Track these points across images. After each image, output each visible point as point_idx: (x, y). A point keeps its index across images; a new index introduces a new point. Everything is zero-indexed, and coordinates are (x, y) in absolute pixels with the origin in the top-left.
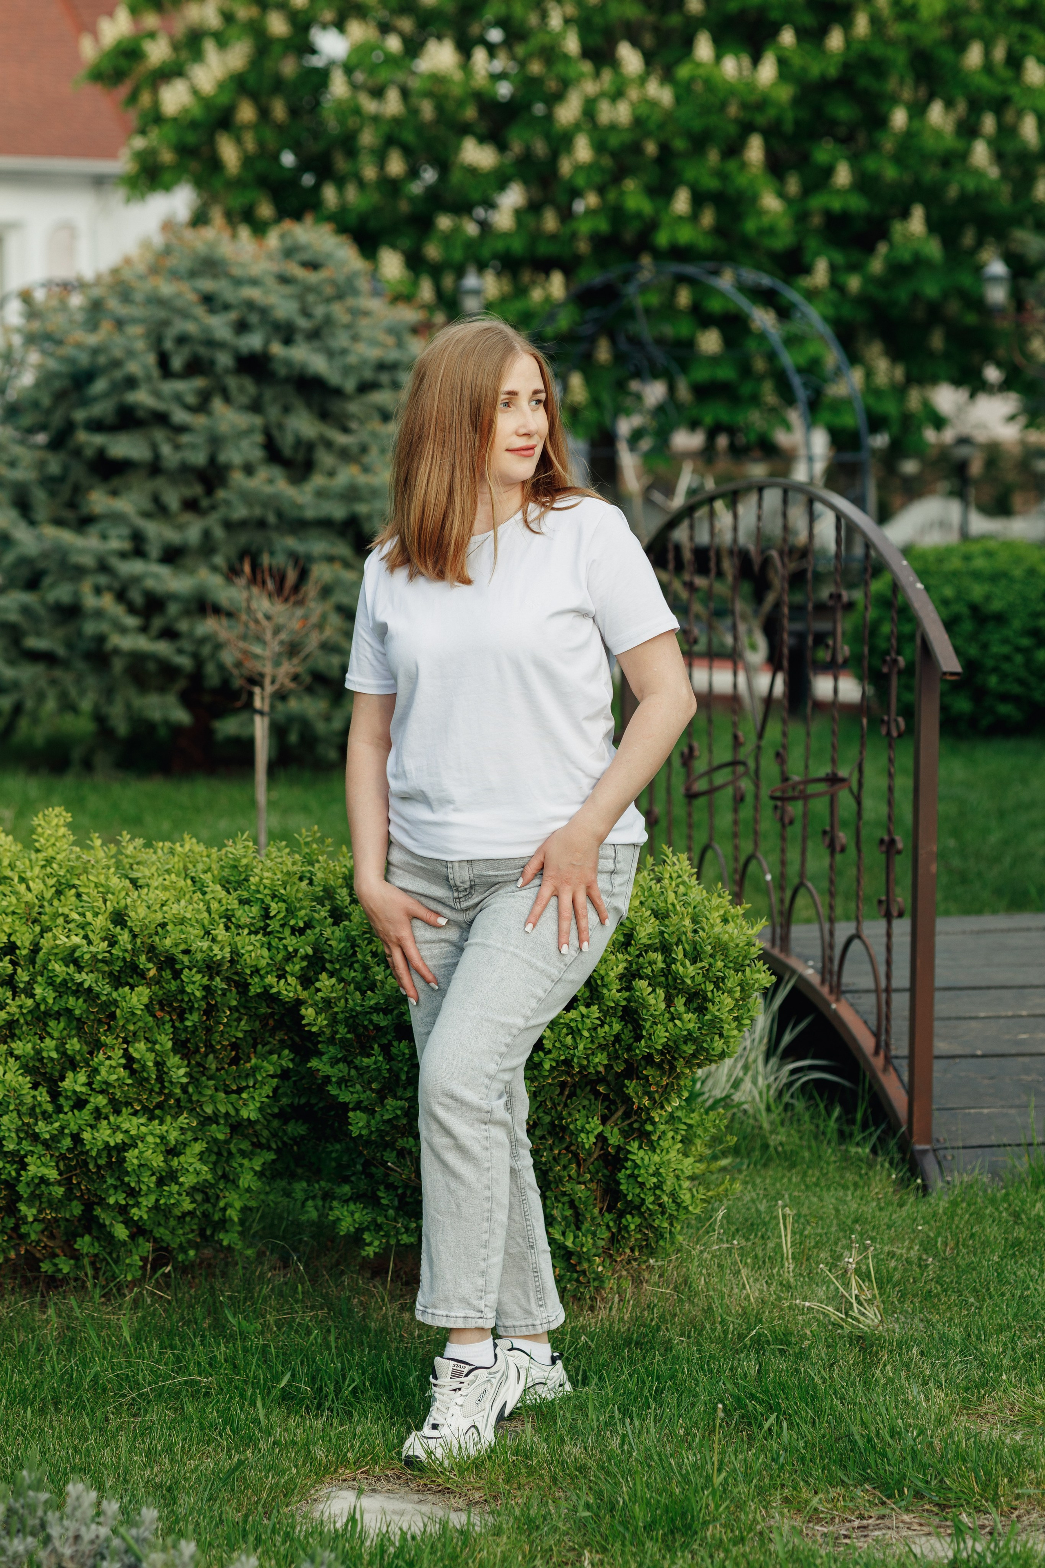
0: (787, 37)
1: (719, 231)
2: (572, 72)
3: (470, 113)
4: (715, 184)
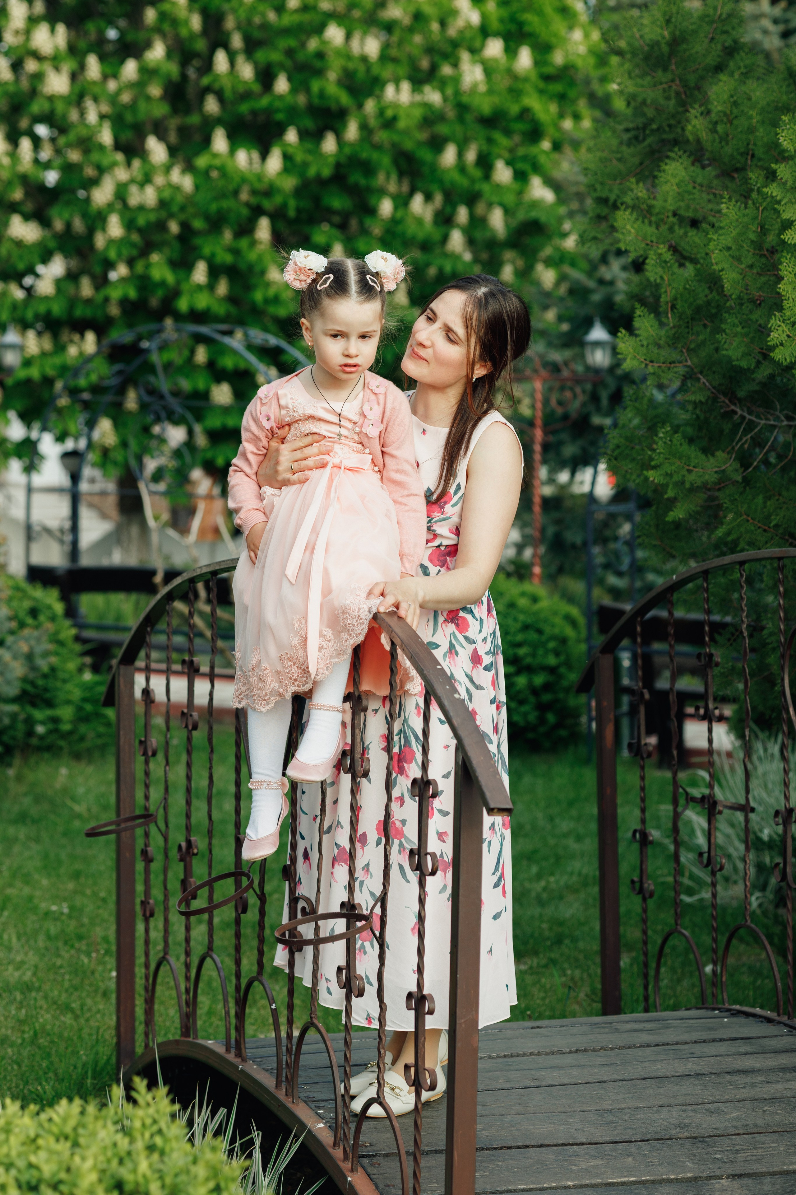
0: (291, 136)
1: (232, 299)
2: (105, 162)
3: (18, 194)
4: (228, 259)
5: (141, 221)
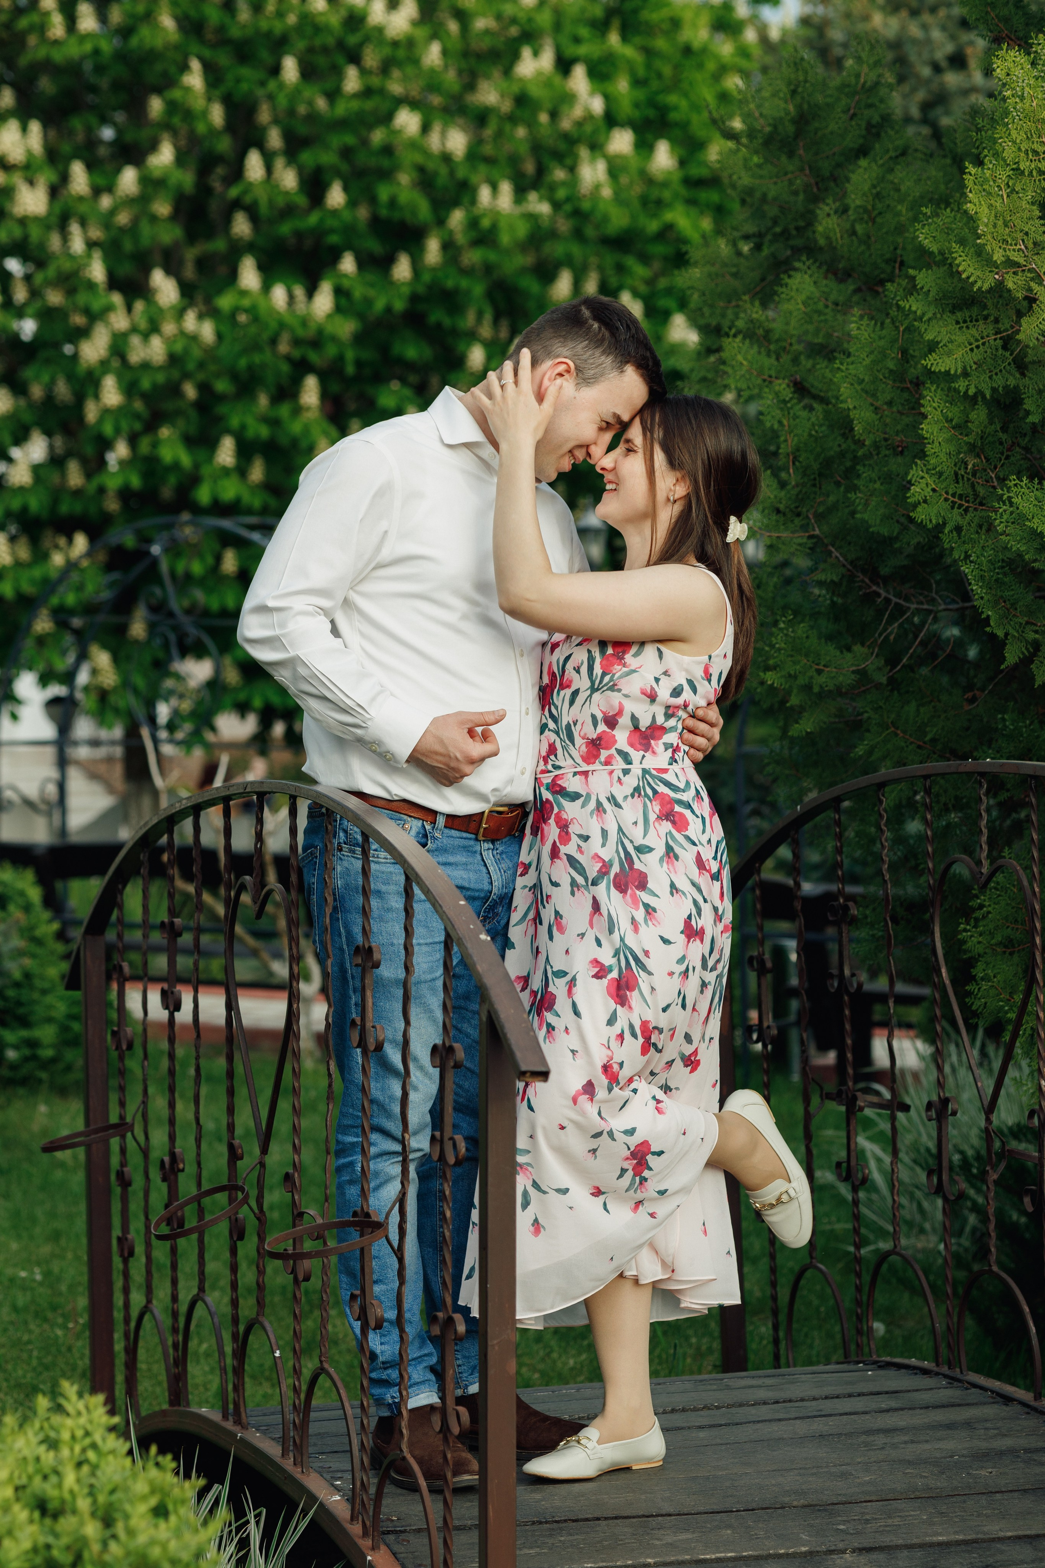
0: (348, 264)
1: (270, 486)
2: (97, 305)
4: (264, 432)
5: (146, 384)
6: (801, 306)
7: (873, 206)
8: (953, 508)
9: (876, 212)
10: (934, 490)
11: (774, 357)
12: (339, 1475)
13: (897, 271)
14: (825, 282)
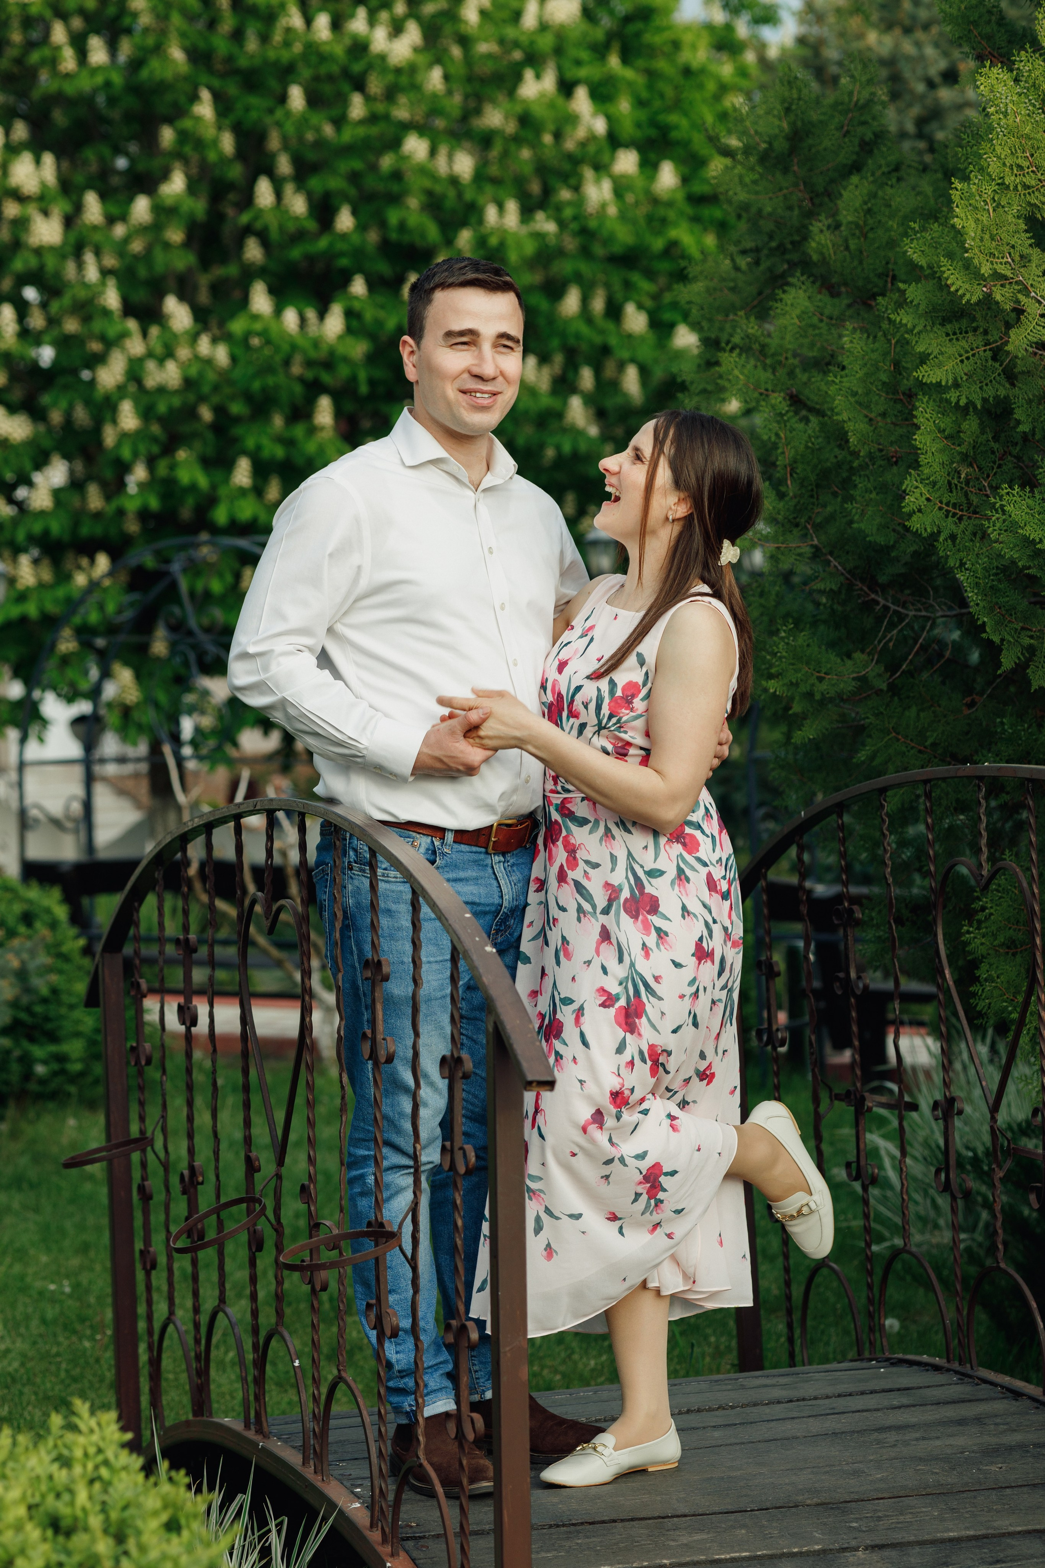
0: (358, 287)
2: (113, 332)
4: (279, 452)
5: (162, 408)
6: (796, 321)
7: (865, 222)
8: (947, 517)
9: (867, 228)
10: (928, 500)
11: (770, 370)
12: (359, 1482)
13: (889, 285)
14: (819, 297)
